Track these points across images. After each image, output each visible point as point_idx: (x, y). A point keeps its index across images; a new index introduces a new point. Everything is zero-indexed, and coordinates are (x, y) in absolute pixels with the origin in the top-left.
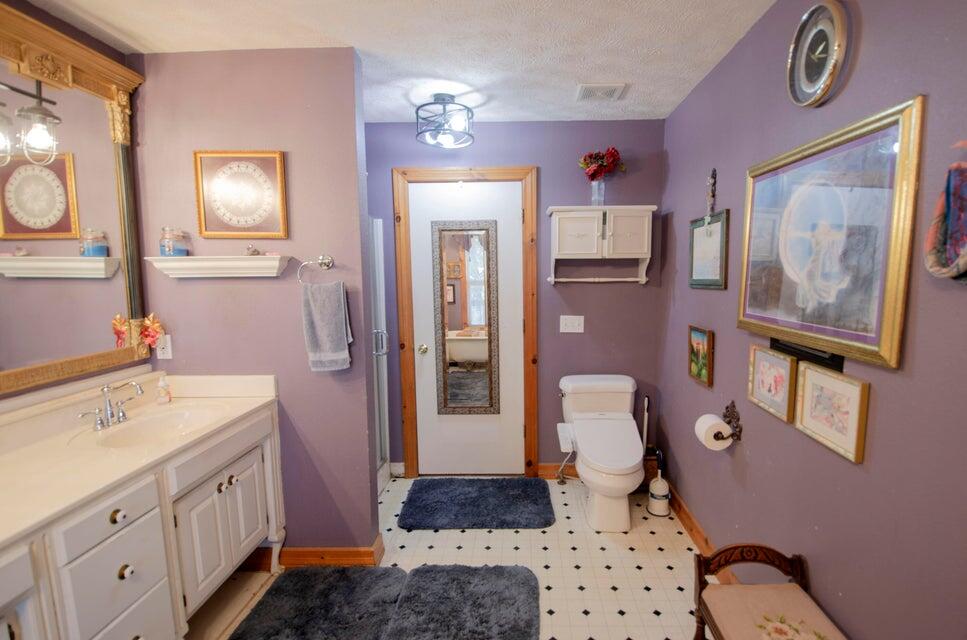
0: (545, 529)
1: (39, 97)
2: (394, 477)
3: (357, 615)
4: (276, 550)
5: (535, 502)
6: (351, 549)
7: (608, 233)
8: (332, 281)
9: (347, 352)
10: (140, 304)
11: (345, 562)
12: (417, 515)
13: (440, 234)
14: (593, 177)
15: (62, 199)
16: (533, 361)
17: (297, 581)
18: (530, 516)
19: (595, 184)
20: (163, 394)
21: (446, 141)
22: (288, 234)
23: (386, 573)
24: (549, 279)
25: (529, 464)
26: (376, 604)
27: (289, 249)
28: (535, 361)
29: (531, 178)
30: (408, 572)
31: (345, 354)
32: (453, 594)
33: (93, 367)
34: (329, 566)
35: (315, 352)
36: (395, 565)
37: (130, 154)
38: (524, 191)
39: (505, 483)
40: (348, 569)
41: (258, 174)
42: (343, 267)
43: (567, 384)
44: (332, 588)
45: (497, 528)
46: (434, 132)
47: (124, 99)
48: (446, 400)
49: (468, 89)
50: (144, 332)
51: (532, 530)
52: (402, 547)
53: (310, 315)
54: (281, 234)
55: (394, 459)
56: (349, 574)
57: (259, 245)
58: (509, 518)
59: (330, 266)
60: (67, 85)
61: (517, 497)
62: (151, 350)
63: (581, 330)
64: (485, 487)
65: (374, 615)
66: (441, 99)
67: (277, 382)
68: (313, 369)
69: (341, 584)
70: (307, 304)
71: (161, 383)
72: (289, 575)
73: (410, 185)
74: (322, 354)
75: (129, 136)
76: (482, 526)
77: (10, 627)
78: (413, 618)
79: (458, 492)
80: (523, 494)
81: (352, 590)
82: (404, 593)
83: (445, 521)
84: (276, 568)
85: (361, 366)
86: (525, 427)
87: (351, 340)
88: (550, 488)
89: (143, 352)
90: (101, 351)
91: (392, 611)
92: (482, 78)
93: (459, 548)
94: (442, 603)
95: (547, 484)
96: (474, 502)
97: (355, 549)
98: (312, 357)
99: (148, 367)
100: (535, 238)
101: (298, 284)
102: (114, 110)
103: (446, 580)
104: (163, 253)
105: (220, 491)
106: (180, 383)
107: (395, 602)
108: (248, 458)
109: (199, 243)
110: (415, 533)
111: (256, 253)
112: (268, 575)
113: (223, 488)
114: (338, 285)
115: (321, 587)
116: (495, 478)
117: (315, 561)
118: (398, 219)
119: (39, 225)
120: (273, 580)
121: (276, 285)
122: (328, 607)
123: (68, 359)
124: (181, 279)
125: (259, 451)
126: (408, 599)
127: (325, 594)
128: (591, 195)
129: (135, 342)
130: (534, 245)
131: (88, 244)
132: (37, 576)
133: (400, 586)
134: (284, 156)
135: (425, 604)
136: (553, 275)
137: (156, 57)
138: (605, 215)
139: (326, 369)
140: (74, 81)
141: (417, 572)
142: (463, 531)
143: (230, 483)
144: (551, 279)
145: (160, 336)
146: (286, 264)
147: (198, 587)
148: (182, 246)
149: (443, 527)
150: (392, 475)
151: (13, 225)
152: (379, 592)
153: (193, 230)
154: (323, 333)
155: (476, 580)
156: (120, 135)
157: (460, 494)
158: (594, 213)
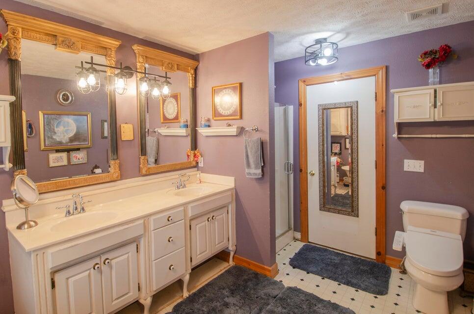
0: (378, 296)
1: (166, 77)
2: (295, 239)
3: (256, 296)
4: (232, 254)
5: (376, 278)
6: (261, 265)
7: (438, 104)
8: (256, 136)
9: (260, 170)
10: (195, 146)
11: (259, 271)
12: (300, 261)
13: (323, 111)
14: (428, 66)
15: (176, 108)
16: (382, 187)
17: (237, 272)
18: (370, 285)
19: (431, 70)
20: (198, 180)
21: (323, 62)
22: (241, 117)
23: (275, 283)
24: (394, 136)
25: (378, 254)
26: (265, 294)
27: (240, 123)
28: (384, 188)
29: (381, 74)
30: (286, 287)
31: (260, 171)
32: (305, 307)
33: (178, 167)
34: (252, 270)
35: (248, 168)
36: (281, 281)
37: (194, 91)
38: (377, 82)
39: (359, 261)
40: (259, 274)
41: (232, 93)
42: (261, 131)
43: (406, 206)
44: (249, 280)
45: (344, 284)
46: (314, 59)
47: (192, 72)
48: (324, 203)
49: (332, 33)
50: (195, 156)
51: (368, 293)
52: (288, 274)
53: (247, 152)
54: (238, 117)
55: (295, 230)
56: (259, 277)
57: (230, 122)
58: (354, 281)
59: (257, 130)
60: (175, 71)
61: (364, 272)
62: (197, 163)
63: (422, 170)
64: (345, 259)
65: (262, 299)
66: (319, 42)
67: (235, 181)
68: (247, 176)
69: (254, 280)
70: (246, 148)
71: (198, 176)
72: (234, 267)
73: (307, 87)
74: (251, 170)
75: (194, 85)
76: (335, 280)
77: (137, 245)
78: (280, 309)
79: (327, 257)
80: (370, 271)
81: (257, 284)
82: (280, 295)
83: (315, 269)
84: (231, 263)
85: (267, 177)
86: (376, 229)
87: (262, 164)
88: (392, 273)
89: (194, 163)
90: (182, 162)
91: (272, 302)
92: (339, 26)
93: (318, 286)
94: (297, 308)
95: (391, 270)
96: (336, 266)
97: (263, 266)
98: (247, 171)
99: (196, 169)
100: (384, 109)
101: (244, 138)
102: (190, 76)
103: (303, 299)
104: (201, 127)
105: (208, 221)
106: (204, 176)
107: (275, 298)
108: (221, 211)
109: (213, 122)
110: (296, 270)
111: (230, 125)
112: (227, 264)
113: (209, 219)
114: (258, 139)
115: (246, 277)
116: (354, 256)
117: (246, 265)
118: (300, 105)
119: (171, 118)
120: (229, 267)
121: (235, 139)
122: (246, 287)
123: (172, 164)
124: (207, 136)
125: (226, 209)
126: (281, 299)
127: (246, 281)
128: (428, 79)
129: (192, 159)
130: (384, 113)
131: (182, 124)
132: (145, 231)
133: (280, 291)
134: (241, 84)
135: (288, 305)
136: (396, 133)
137: (203, 54)
138: (435, 91)
139: (252, 177)
140: (177, 69)
141: (290, 288)
142: (323, 279)
143: (213, 218)
144: (395, 135)
145: (200, 157)
146: (239, 130)
147: (197, 256)
148: (207, 124)
149: (312, 272)
150: (294, 238)
151: (165, 118)
152: (269, 290)
153: (211, 117)
154: (251, 160)
155: (320, 306)
156: (191, 85)
157: (329, 258)
158: (428, 91)
